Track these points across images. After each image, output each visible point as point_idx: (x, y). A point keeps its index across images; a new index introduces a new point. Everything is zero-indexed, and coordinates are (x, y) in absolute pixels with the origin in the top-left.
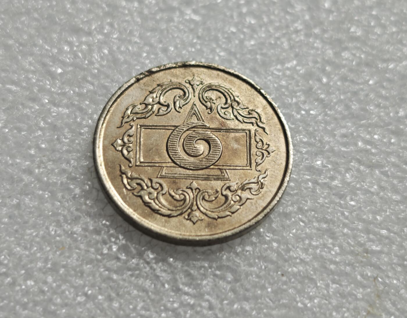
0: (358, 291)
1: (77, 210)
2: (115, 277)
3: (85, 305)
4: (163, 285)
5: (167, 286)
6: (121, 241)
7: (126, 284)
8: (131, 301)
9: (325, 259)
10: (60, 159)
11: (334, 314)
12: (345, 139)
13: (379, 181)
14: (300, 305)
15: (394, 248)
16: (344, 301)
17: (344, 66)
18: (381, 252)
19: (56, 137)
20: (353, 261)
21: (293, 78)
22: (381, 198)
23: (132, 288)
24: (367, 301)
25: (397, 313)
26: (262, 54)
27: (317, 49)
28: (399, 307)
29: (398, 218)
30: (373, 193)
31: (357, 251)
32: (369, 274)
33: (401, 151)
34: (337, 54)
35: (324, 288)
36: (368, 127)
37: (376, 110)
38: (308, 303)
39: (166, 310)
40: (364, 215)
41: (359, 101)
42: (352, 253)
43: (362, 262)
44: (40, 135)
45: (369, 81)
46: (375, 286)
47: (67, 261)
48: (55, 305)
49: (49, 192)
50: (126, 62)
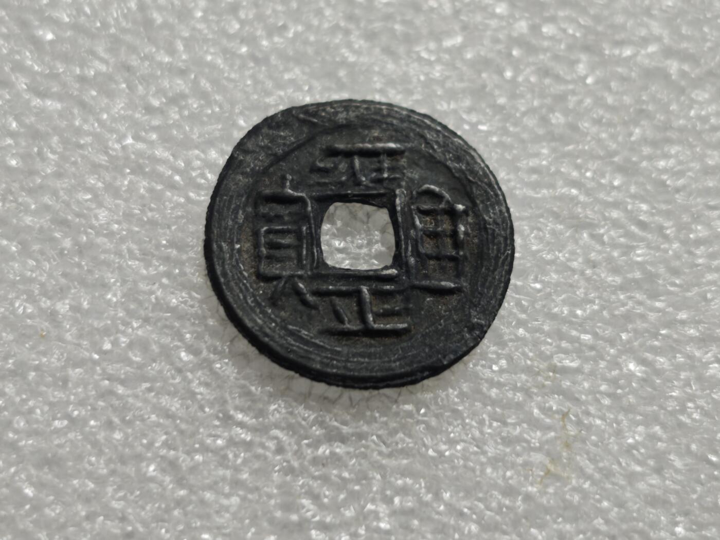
0: (533, 435)
1: (65, 275)
2: (120, 390)
3: (66, 434)
4: (202, 408)
5: (207, 410)
6: (135, 331)
7: (139, 404)
8: (146, 432)
9: (482, 379)
10: (41, 187)
11: (489, 470)
12: (534, 177)
13: (587, 249)
14: (431, 452)
15: (602, 366)
16: (508, 450)
17: (545, 50)
18: (578, 370)
19: (36, 149)
20: (529, 384)
21: (455, 68)
22: (588, 280)
23: (149, 409)
24: (548, 454)
25: (597, 476)
26: (404, 22)
27: (501, 17)
28: (601, 465)
29: (614, 316)
30: (574, 271)
31: (538, 367)
32: (554, 408)
33: (629, 200)
34: (535, 29)
35: (475, 427)
36: (578, 157)
37: (594, 129)
38: (446, 450)
39: (205, 449)
40: (556, 307)
41: (566, 112)
42: (528, 370)
43: (544, 386)
44: (10, 145)
45: (586, 77)
46: (564, 427)
47: (40, 361)
48: (16, 432)
49: (20, 243)
50: (166, 25)
